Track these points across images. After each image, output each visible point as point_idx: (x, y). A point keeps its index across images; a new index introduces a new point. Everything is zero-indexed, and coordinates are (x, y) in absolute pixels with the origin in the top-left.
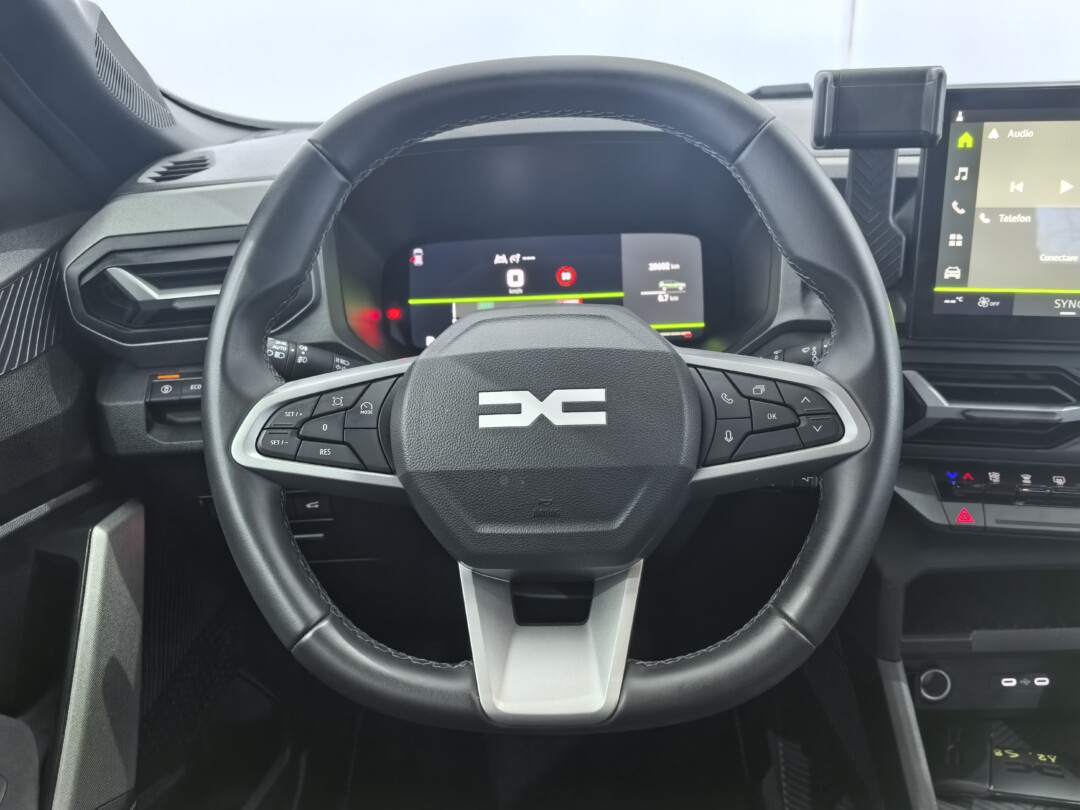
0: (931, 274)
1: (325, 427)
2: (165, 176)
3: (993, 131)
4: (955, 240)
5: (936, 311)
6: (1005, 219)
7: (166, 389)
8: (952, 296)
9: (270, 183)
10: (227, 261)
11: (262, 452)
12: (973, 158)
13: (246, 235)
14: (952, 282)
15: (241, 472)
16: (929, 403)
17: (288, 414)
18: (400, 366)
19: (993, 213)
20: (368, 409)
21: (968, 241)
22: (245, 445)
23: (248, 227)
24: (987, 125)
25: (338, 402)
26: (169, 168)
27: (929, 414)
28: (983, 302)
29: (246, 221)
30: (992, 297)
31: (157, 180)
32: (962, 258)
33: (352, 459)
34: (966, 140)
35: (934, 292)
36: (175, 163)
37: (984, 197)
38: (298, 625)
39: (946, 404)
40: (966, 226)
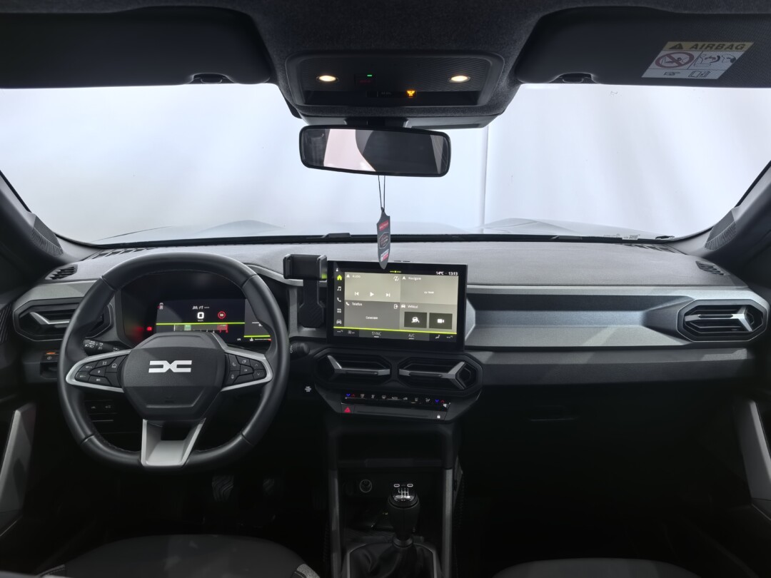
0: (332, 323)
1: (99, 372)
2: (56, 277)
3: (348, 275)
4: (339, 311)
5: (335, 335)
6: (354, 304)
7: (49, 358)
8: (339, 330)
9: (95, 281)
10: (73, 311)
11: (77, 380)
12: (342, 283)
13: (82, 301)
14: (339, 325)
15: (70, 386)
16: (335, 368)
17: (87, 367)
18: (128, 352)
19: (350, 302)
20: (114, 366)
21: (343, 311)
22: (71, 377)
23: (83, 298)
24: (346, 273)
25: (105, 363)
26: (59, 273)
27: (336, 372)
28: (350, 332)
29: (83, 295)
30: (352, 330)
31: (53, 278)
32: (342, 317)
33: (106, 382)
34: (339, 278)
35: (333, 329)
36: (62, 270)
37: (347, 296)
38: (83, 436)
39: (340, 367)
40: (342, 305)
